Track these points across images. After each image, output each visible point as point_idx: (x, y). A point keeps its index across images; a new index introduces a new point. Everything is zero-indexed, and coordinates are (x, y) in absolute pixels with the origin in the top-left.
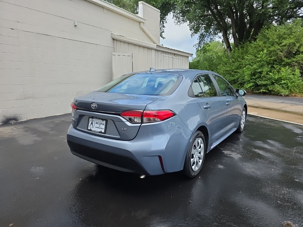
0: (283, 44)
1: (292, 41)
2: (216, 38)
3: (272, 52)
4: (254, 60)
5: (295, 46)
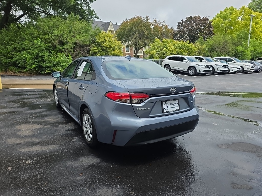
3: (46, 40)
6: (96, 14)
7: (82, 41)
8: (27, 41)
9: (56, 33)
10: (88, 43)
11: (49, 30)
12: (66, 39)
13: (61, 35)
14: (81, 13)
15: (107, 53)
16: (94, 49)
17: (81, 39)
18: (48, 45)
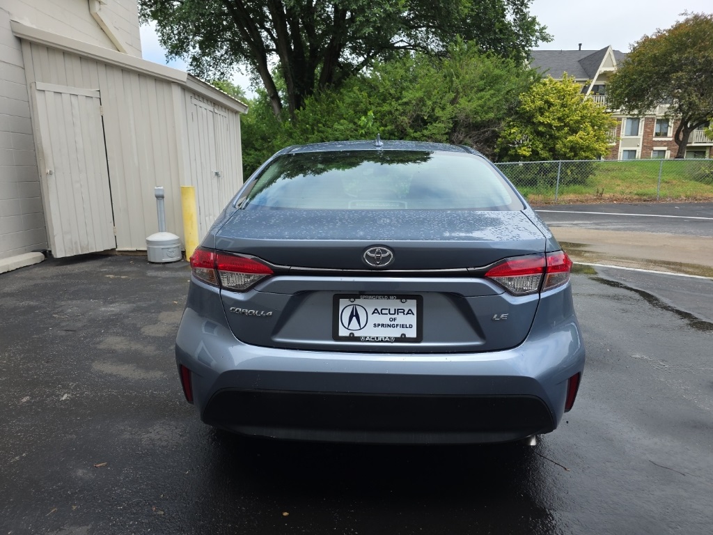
0: (405, 100)
1: (420, 94)
2: (232, 72)
3: (384, 115)
4: (352, 131)
5: (424, 105)
6: (544, 28)
7: (476, 113)
8: (345, 121)
9: (408, 96)
10: (491, 115)
11: (392, 91)
12: (433, 110)
13: (421, 100)
14: (495, 33)
15: (550, 142)
16: (510, 133)
17: (474, 105)
18: (387, 129)
